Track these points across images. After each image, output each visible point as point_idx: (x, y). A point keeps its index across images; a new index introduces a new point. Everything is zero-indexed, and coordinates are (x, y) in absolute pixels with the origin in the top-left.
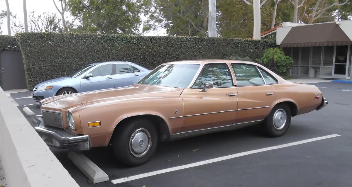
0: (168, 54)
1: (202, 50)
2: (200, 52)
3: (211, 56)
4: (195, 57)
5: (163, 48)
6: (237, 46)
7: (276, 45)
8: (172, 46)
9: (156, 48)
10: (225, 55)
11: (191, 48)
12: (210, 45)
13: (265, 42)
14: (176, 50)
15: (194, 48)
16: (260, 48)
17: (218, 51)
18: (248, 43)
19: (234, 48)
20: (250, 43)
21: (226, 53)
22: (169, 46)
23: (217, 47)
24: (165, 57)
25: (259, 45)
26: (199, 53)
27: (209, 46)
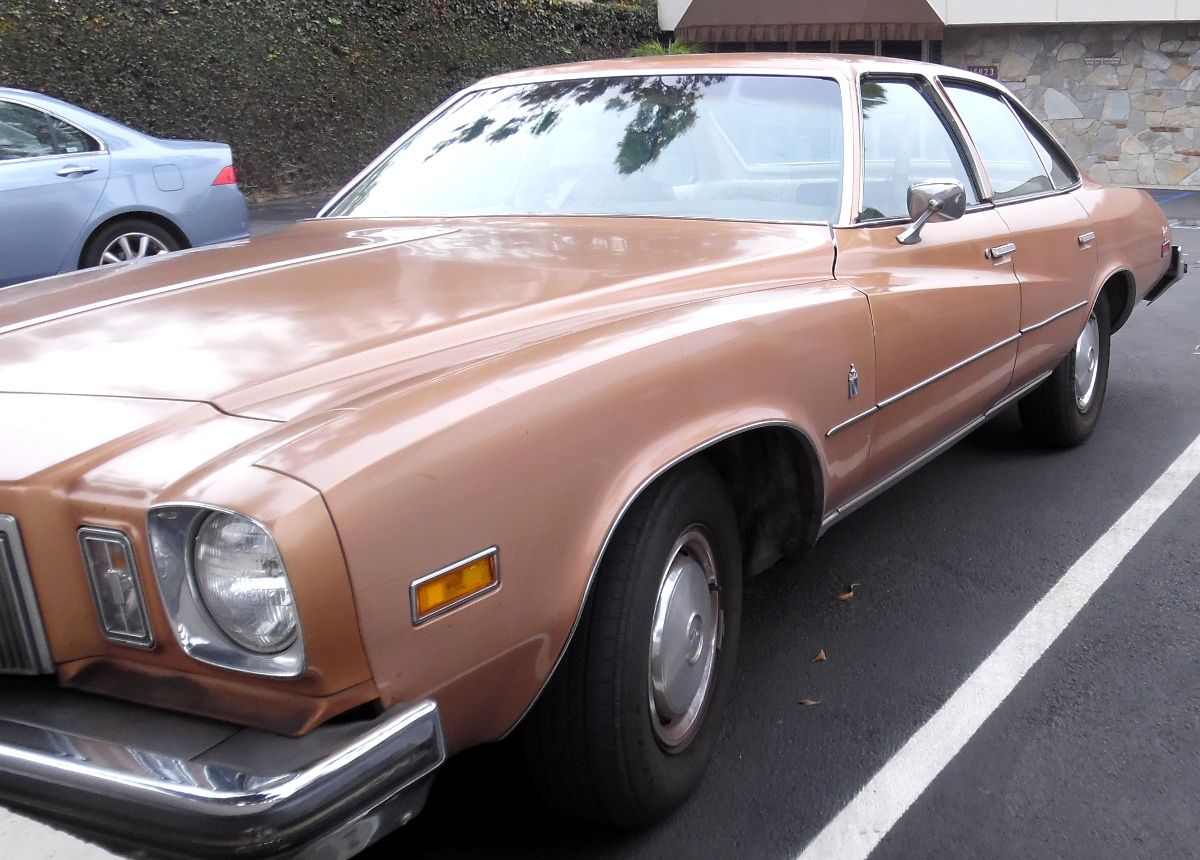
0: (167, 57)
1: (348, 43)
2: (336, 50)
3: (392, 74)
4: (315, 74)
5: (137, 22)
6: (507, 28)
7: (659, 29)
8: (182, 13)
9: (90, 18)
10: (458, 68)
11: (291, 27)
12: (384, 17)
13: (617, 14)
14: (210, 37)
15: (304, 28)
16: (599, 44)
17: (426, 48)
18: (548, 18)
19: (494, 40)
20: (558, 16)
21: (462, 58)
22: (165, 12)
23: (416, 28)
24: (149, 74)
25: (593, 27)
26: (333, 58)
27: (380, 21)
